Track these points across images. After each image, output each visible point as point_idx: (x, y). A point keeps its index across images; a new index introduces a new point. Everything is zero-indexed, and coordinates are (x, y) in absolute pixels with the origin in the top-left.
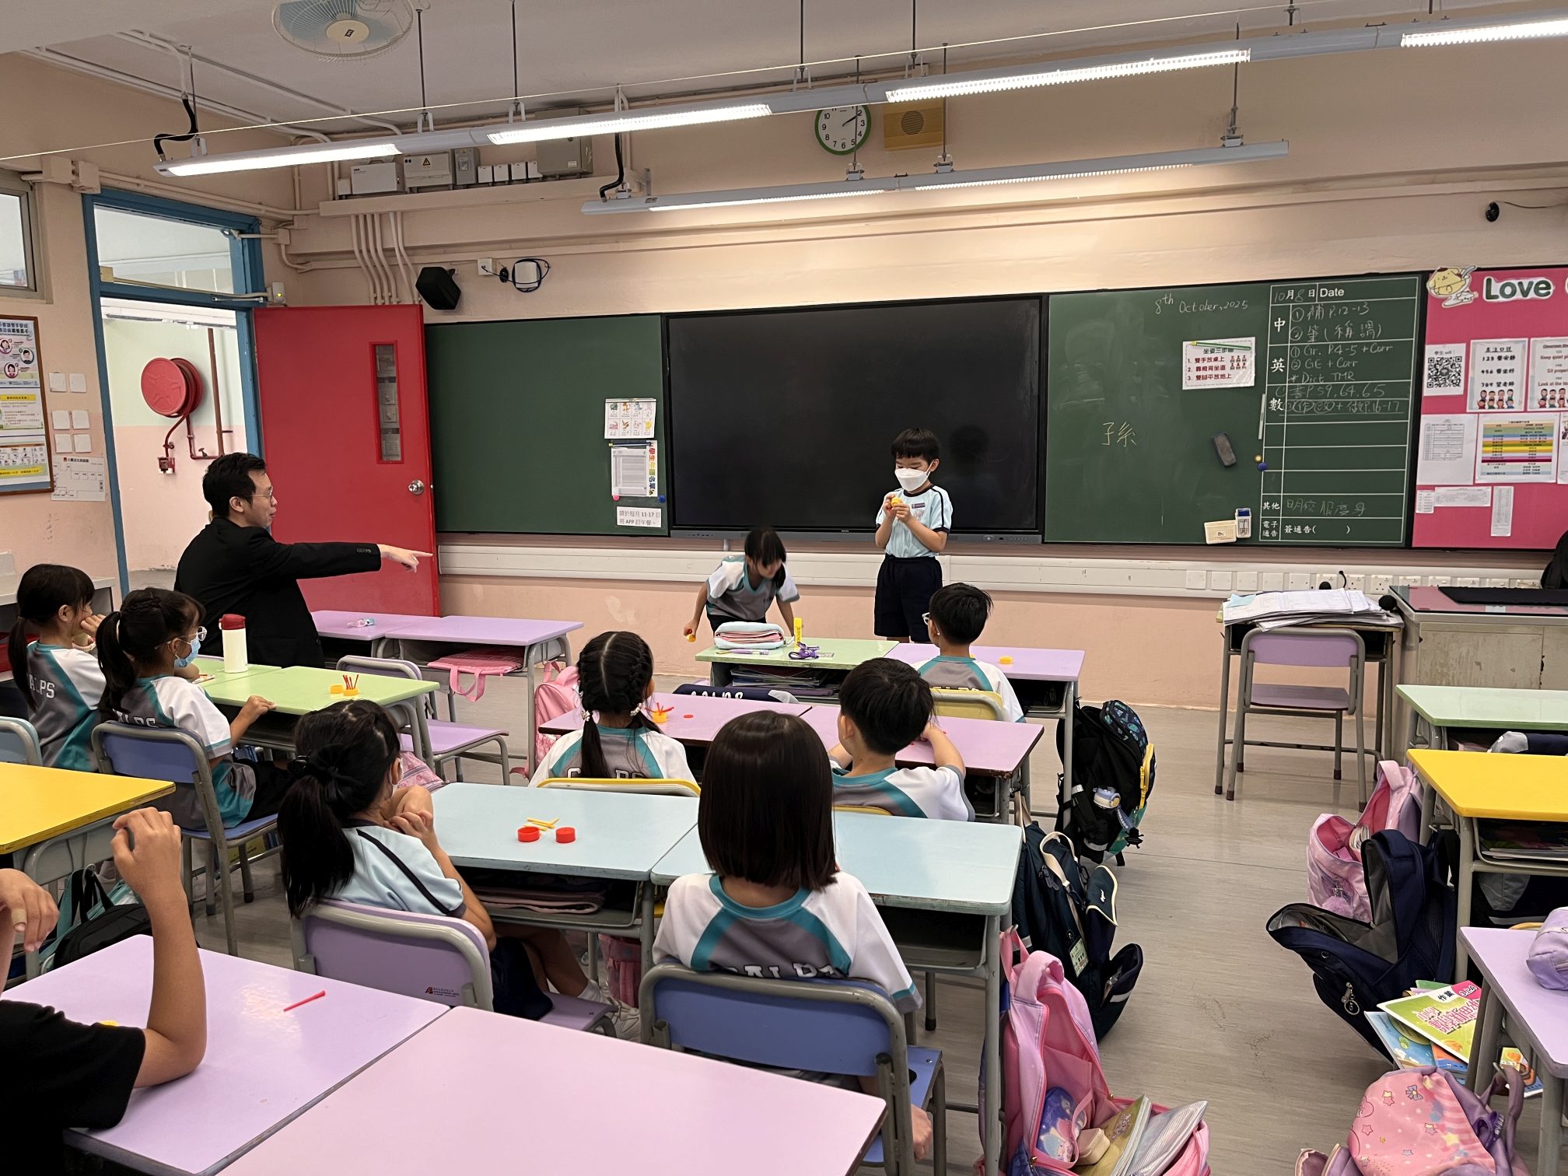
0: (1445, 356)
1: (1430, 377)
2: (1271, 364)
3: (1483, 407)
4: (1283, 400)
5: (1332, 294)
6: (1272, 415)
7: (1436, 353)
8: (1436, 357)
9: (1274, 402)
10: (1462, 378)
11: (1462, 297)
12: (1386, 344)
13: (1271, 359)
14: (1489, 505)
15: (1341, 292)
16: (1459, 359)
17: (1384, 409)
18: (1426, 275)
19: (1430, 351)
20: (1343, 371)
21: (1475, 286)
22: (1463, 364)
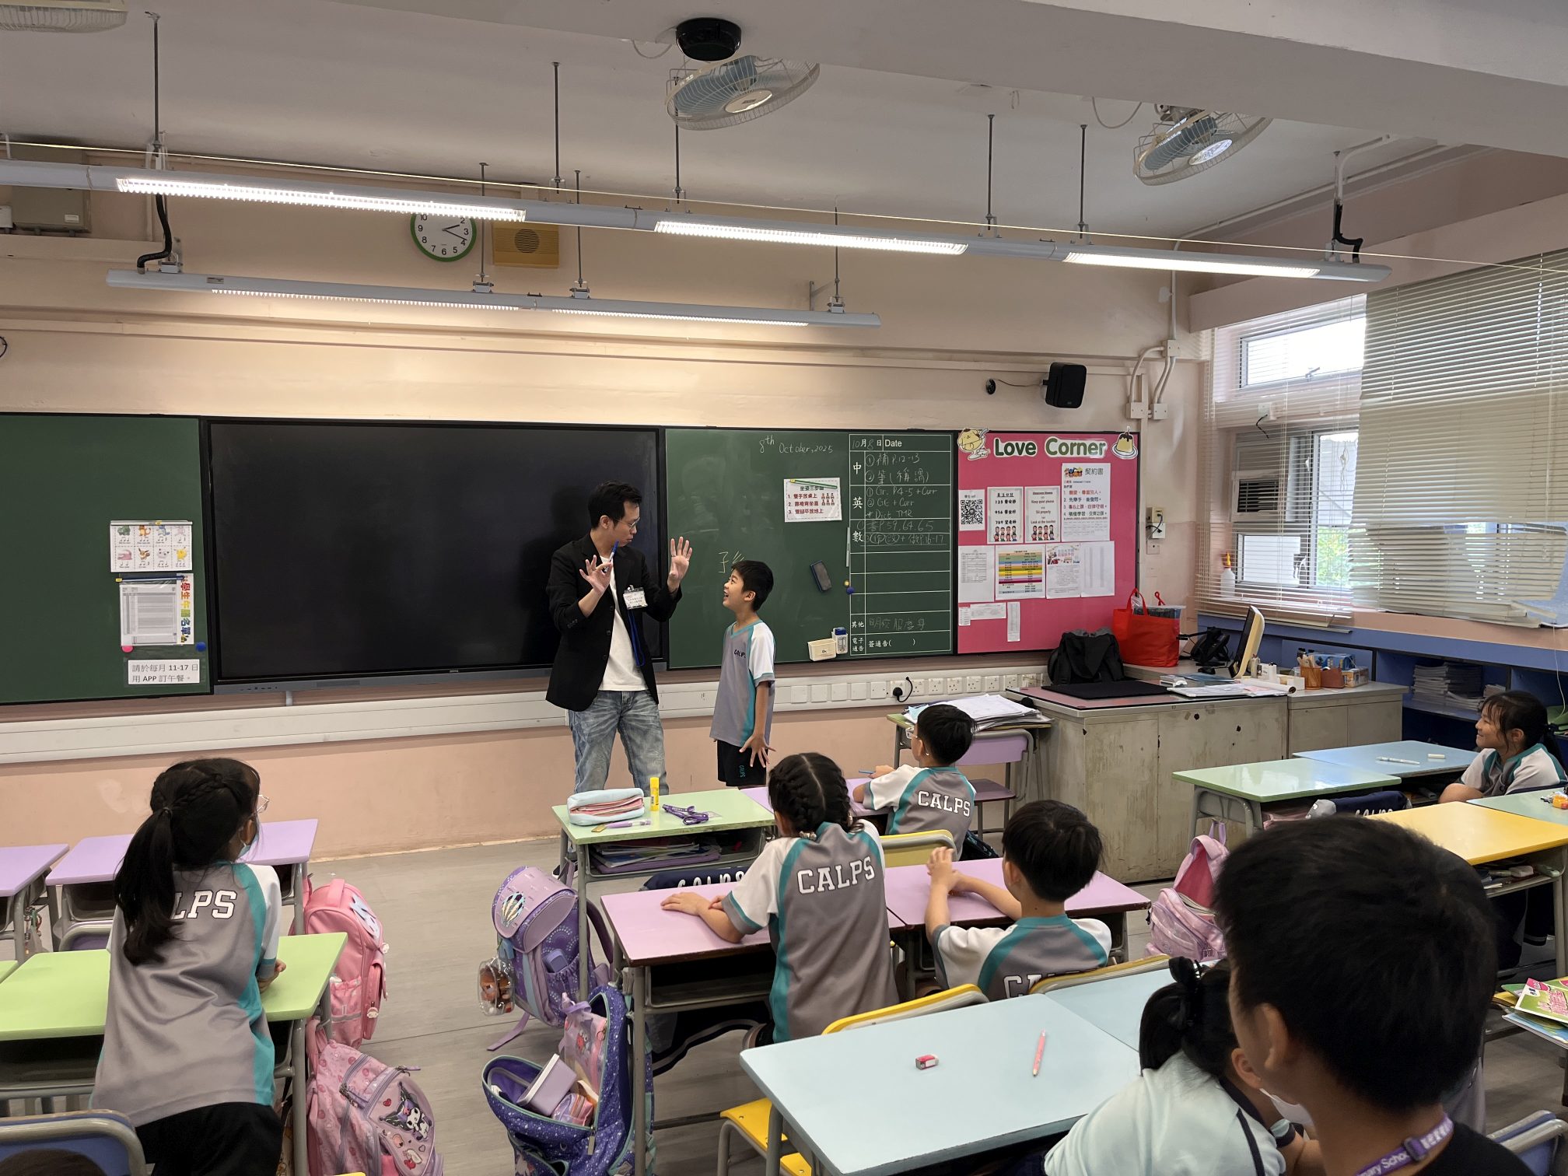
0: (971, 499)
1: (963, 516)
2: (853, 502)
3: (997, 540)
4: (862, 533)
5: (893, 444)
6: (856, 546)
7: (966, 496)
8: (966, 499)
9: (856, 534)
10: (983, 517)
11: (980, 453)
12: (934, 488)
13: (853, 498)
14: (1005, 617)
15: (900, 444)
16: (981, 502)
17: (933, 541)
18: (956, 434)
19: (962, 494)
20: (904, 509)
21: (988, 445)
22: (983, 505)
